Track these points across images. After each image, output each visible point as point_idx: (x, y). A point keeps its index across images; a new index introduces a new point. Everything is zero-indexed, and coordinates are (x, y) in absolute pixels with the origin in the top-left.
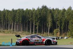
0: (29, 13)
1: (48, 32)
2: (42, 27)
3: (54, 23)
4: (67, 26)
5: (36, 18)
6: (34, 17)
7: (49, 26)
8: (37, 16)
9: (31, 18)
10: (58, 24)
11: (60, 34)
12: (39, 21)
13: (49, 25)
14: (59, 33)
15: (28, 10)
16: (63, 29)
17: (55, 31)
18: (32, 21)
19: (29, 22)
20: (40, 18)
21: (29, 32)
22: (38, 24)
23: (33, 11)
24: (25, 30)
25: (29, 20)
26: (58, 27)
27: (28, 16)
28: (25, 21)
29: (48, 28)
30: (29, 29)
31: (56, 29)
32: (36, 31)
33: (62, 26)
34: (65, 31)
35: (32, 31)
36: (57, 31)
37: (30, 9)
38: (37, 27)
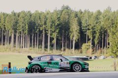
0: (40, 18)
1: (72, 48)
2: (62, 40)
3: (82, 34)
4: (104, 37)
5: (51, 25)
6: (49, 24)
7: (74, 38)
8: (53, 22)
9: (44, 26)
10: (89, 35)
11: (93, 51)
12: (57, 31)
13: (75, 36)
14: (91, 50)
15: (39, 13)
16: (98, 43)
17: (84, 46)
18: (46, 30)
19: (41, 32)
20: (58, 25)
22: (55, 35)
24: (34, 45)
25: (41, 29)
26: (89, 40)
27: (39, 22)
28: (33, 30)
29: (72, 41)
31: (86, 44)
32: (52, 46)
33: (96, 38)
34: (101, 47)
35: (46, 47)
36: (88, 47)
37: (41, 12)
38: (54, 41)
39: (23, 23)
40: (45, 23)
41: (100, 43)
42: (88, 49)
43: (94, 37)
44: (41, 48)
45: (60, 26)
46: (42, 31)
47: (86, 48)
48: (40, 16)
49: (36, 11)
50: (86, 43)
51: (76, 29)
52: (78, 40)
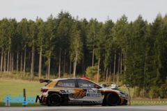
0: (28, 30)
1: (72, 73)
2: (58, 61)
3: (86, 52)
4: (117, 59)
5: (44, 40)
6: (40, 38)
7: (76, 59)
8: (47, 36)
9: (33, 41)
10: (96, 54)
11: (101, 77)
12: (52, 48)
13: (76, 57)
14: (98, 76)
15: (27, 23)
16: (108, 66)
17: (88, 71)
18: (36, 47)
19: (29, 49)
20: (54, 40)
21: (28, 73)
22: (49, 54)
23: (39, 23)
24: (19, 67)
25: (30, 46)
26: (96, 61)
27: (27, 35)
28: (19, 47)
29: (73, 63)
30: (28, 66)
31: (92, 67)
32: (44, 69)
33: (106, 60)
34: (112, 72)
35: (36, 70)
36: (94, 72)
37: (30, 21)
38: (48, 62)
39: (5, 36)
40: (36, 37)
41: (111, 66)
42: (94, 74)
43: (103, 58)
44: (29, 71)
45: (56, 42)
46: (31, 48)
47: (91, 73)
48: (28, 27)
49: (24, 19)
50: (91, 65)
51: (78, 47)
52: (81, 61)
